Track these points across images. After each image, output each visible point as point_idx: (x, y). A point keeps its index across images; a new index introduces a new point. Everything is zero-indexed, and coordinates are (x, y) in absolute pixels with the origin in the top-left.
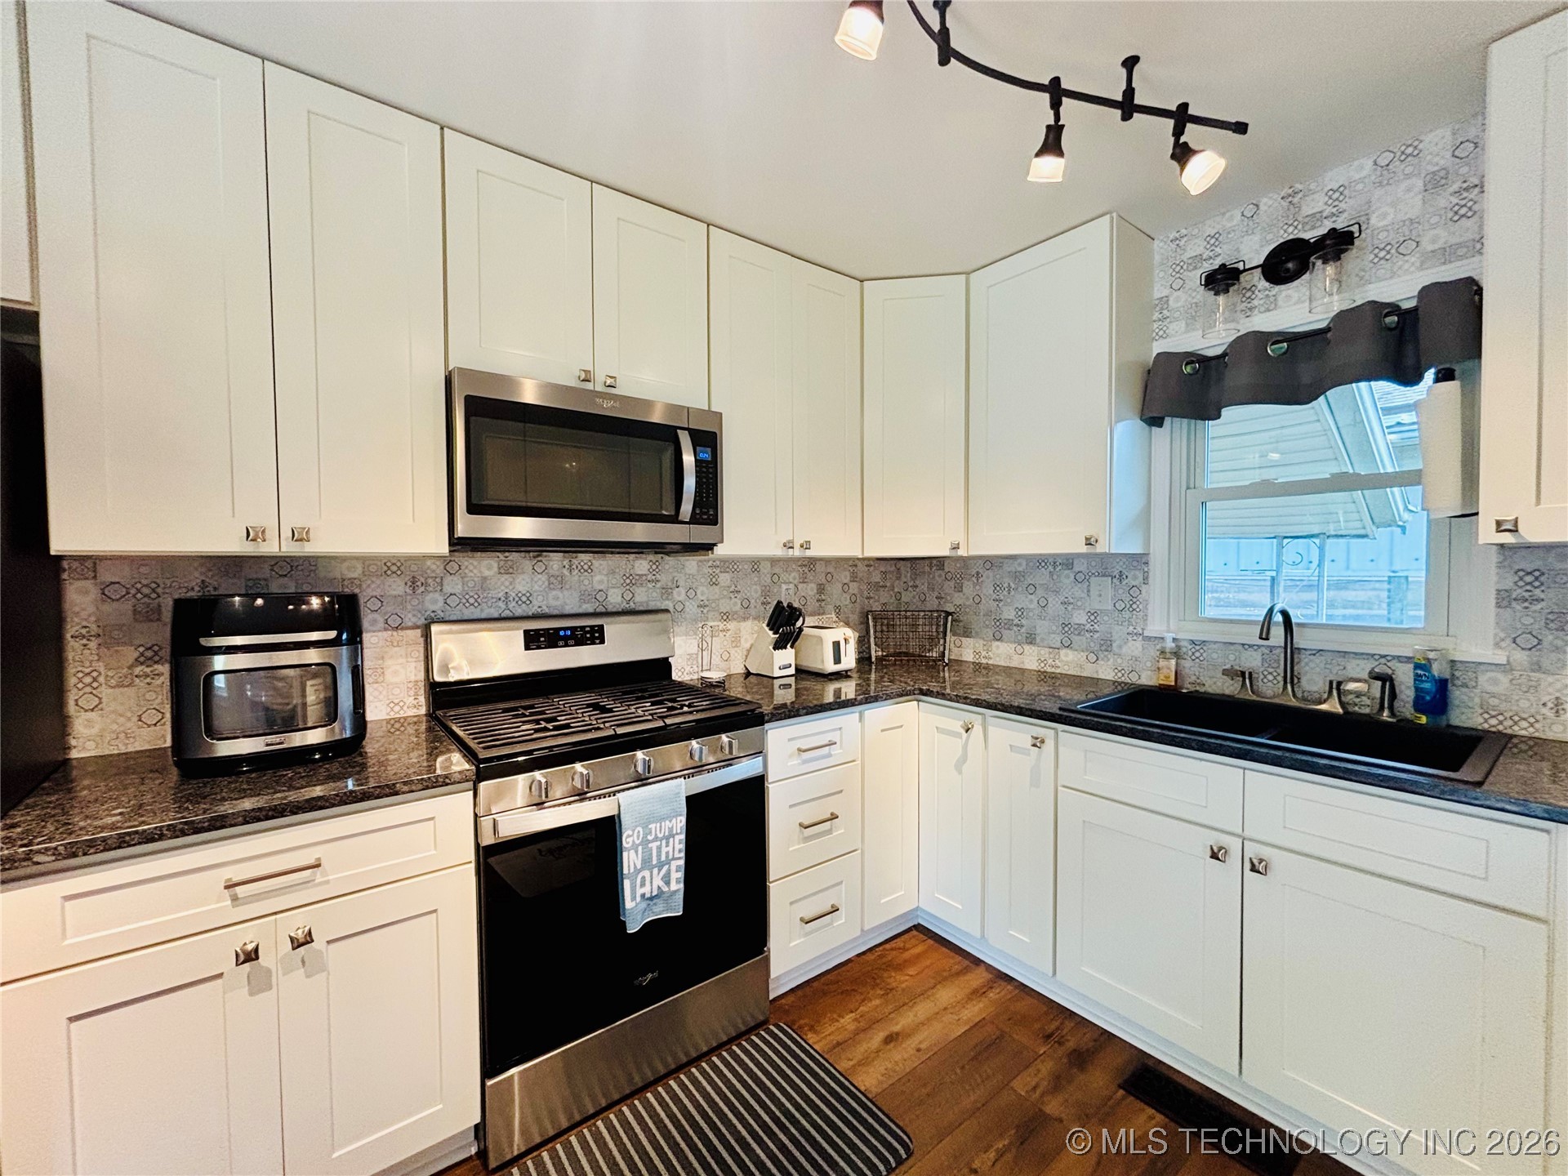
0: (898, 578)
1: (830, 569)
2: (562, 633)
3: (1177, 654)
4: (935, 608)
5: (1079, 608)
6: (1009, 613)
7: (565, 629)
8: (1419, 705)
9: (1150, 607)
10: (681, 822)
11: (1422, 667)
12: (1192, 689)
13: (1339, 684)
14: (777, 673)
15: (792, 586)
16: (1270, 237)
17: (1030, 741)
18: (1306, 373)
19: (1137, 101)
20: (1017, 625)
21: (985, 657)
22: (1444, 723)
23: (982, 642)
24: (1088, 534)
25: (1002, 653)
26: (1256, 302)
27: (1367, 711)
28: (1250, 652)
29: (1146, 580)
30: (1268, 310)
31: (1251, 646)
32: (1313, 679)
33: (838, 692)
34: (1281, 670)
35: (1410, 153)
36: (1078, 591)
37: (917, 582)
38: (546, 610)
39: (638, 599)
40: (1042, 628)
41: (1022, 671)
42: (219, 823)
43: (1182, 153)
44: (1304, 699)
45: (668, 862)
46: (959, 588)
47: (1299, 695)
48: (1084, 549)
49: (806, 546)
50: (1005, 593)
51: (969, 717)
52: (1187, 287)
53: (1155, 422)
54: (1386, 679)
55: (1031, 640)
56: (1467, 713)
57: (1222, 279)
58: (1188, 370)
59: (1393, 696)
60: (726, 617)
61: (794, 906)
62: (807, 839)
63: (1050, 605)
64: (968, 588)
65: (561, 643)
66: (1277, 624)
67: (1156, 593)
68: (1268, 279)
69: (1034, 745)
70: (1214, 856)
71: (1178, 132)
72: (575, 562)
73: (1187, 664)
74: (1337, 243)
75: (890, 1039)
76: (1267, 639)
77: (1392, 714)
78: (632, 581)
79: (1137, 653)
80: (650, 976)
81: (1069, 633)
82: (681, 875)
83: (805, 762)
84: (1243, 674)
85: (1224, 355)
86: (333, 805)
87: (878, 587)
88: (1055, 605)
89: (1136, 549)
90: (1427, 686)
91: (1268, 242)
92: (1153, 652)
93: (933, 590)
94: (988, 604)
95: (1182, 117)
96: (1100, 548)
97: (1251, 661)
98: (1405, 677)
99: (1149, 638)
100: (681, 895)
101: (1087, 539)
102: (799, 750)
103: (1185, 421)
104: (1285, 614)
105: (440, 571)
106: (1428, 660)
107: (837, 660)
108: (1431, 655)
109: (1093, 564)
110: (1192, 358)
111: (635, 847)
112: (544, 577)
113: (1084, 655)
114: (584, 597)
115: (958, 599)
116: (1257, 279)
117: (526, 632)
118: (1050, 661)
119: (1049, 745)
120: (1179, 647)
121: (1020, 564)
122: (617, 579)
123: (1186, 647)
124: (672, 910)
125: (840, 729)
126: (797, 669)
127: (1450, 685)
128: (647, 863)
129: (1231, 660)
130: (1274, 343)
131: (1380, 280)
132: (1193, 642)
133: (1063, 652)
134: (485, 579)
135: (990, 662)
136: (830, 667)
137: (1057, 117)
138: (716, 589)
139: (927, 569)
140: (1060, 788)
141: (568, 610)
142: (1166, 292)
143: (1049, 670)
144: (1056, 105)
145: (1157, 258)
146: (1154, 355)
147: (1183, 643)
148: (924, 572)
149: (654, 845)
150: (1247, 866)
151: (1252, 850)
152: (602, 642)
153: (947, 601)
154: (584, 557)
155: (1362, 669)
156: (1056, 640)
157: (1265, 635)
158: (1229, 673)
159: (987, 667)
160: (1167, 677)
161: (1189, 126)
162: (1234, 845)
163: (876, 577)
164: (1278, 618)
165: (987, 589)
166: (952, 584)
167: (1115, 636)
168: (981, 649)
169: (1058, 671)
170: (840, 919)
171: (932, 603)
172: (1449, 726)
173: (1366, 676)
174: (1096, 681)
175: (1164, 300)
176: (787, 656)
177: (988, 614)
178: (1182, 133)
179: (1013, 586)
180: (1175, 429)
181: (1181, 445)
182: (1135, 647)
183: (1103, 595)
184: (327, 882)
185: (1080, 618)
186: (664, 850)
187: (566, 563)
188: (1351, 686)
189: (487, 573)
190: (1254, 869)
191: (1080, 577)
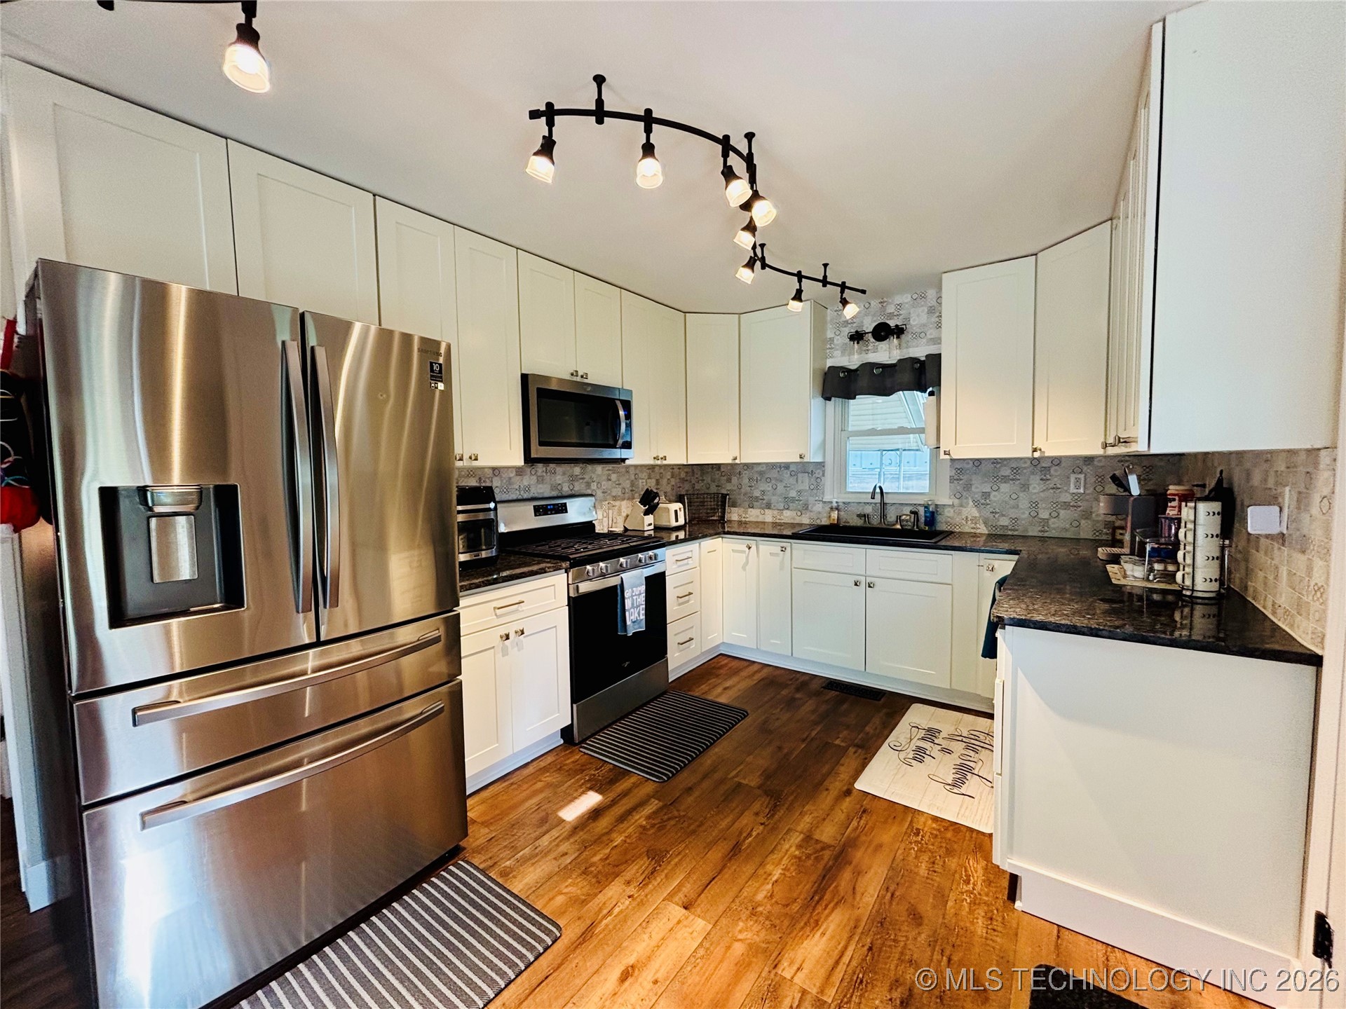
0: (693, 476)
1: (662, 471)
2: (549, 507)
3: (837, 509)
4: (716, 492)
5: (792, 489)
6: (757, 493)
7: (550, 505)
8: (926, 523)
9: (825, 487)
10: (643, 588)
11: (926, 507)
12: (844, 524)
13: (900, 517)
14: (646, 528)
15: (644, 481)
16: (875, 319)
17: (780, 548)
18: (888, 383)
19: (828, 280)
20: (762, 499)
21: (744, 517)
22: (934, 529)
23: (742, 509)
24: (801, 453)
25: (754, 515)
26: (870, 348)
27: (909, 528)
28: (867, 506)
29: (823, 475)
30: (874, 352)
31: (868, 503)
32: (891, 517)
33: (677, 537)
34: (879, 514)
35: (923, 297)
36: (792, 480)
37: (705, 478)
38: (536, 495)
39: (576, 489)
40: (774, 499)
41: (764, 523)
42: (495, 582)
43: (844, 302)
44: (888, 525)
45: (639, 606)
46: (729, 480)
47: (886, 523)
48: (798, 460)
49: (665, 458)
50: (755, 482)
51: (748, 542)
52: (842, 334)
53: (829, 399)
54: (915, 513)
55: (768, 506)
56: (941, 526)
57: (857, 337)
58: (842, 375)
59: (918, 520)
60: (615, 498)
61: (677, 636)
62: (680, 604)
63: (778, 488)
64: (735, 480)
65: (549, 512)
66: (877, 493)
67: (828, 481)
68: (874, 338)
69: (782, 551)
70: (856, 585)
71: (842, 292)
72: (548, 468)
73: (842, 513)
74: (899, 331)
75: (725, 689)
76: (874, 498)
77: (917, 527)
78: (573, 479)
79: (820, 510)
80: (627, 663)
81: (788, 502)
82: (644, 612)
83: (679, 566)
84: (865, 515)
85: (856, 370)
86: (527, 576)
87: (683, 480)
88: (780, 487)
89: (820, 460)
90: (928, 515)
91: (875, 321)
92: (827, 509)
93: (714, 482)
94: (745, 489)
95: (843, 286)
96: (805, 460)
97: (868, 510)
98: (922, 511)
99: (825, 502)
100: (644, 621)
101: (800, 455)
102: (677, 561)
103: (840, 399)
104: (880, 488)
105: (491, 475)
106: (928, 504)
107: (677, 520)
108: (930, 503)
109: (799, 467)
110: (843, 369)
111: (629, 598)
112: (535, 477)
113: (795, 512)
114: (554, 487)
115: (729, 486)
116: (870, 337)
117: (534, 506)
118: (778, 517)
119: (788, 549)
120: (838, 506)
121: (762, 467)
122: (566, 478)
123: (841, 505)
124: (641, 628)
125: (692, 551)
126: (655, 527)
127: (935, 514)
128: (633, 607)
129: (860, 510)
130: (877, 368)
131: (914, 347)
132: (844, 503)
133: (785, 512)
134: (510, 478)
135: (747, 520)
136: (674, 524)
137: (800, 286)
138: (610, 482)
139: (710, 470)
140: (793, 569)
141: (546, 495)
142: (833, 336)
143: (778, 521)
144: (800, 281)
145: (829, 318)
146: (827, 367)
147: (840, 504)
148: (708, 472)
149: (635, 598)
150: (867, 585)
151: (869, 580)
152: (567, 512)
153: (722, 488)
154: (552, 466)
155: (907, 510)
156: (781, 506)
157: (873, 498)
158: (859, 516)
159: (746, 523)
160: (834, 520)
161: (846, 290)
162: (863, 579)
163: (683, 475)
164: (878, 490)
165: (745, 481)
166: (725, 478)
167: (810, 502)
168: (742, 513)
169: (782, 521)
170: (693, 644)
171: (713, 489)
172: (935, 530)
173: (909, 513)
174: (801, 525)
175: (832, 340)
176: (649, 519)
177: (745, 494)
178: (844, 293)
179: (759, 478)
180: (835, 403)
181: (839, 409)
182: (819, 507)
183: (805, 482)
184: (523, 611)
185: (793, 494)
186: (638, 600)
187: (544, 469)
188: (903, 517)
189: (512, 475)
190: (870, 587)
191: (793, 473)
